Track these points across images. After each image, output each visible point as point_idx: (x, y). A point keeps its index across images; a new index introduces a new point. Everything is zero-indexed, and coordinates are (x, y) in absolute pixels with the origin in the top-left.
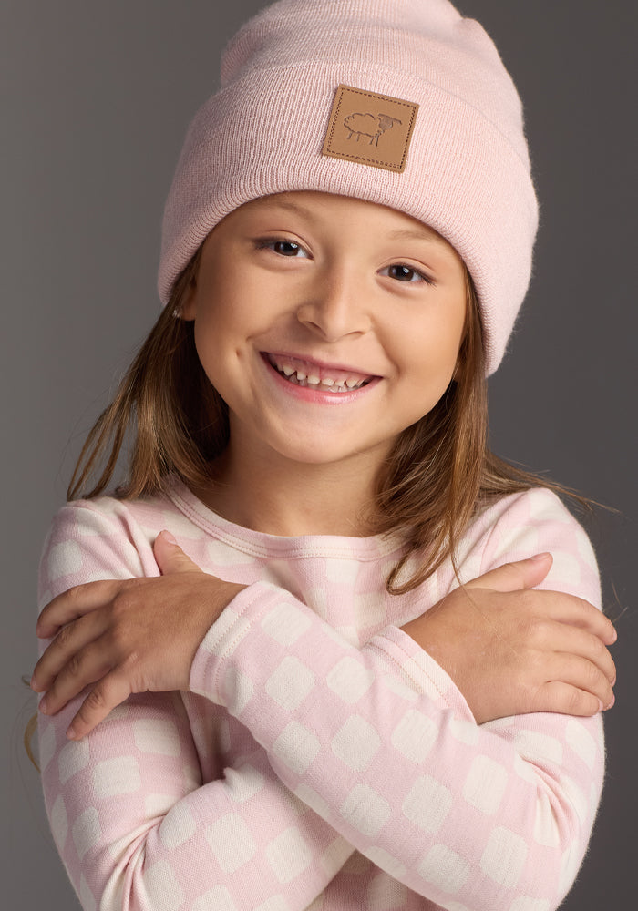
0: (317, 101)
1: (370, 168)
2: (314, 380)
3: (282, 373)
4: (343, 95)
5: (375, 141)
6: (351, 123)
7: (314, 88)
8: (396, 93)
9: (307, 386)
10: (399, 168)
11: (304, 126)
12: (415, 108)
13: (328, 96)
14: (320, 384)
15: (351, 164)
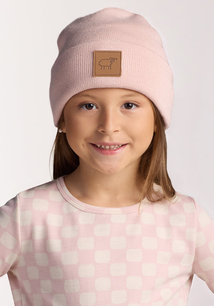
0: (88, 58)
1: (110, 77)
2: (108, 147)
3: (97, 146)
4: (95, 54)
5: (110, 67)
6: (101, 63)
7: (86, 53)
8: (113, 49)
9: (106, 149)
10: (119, 75)
11: (86, 68)
12: (120, 52)
13: (91, 55)
14: (110, 148)
15: (103, 77)
